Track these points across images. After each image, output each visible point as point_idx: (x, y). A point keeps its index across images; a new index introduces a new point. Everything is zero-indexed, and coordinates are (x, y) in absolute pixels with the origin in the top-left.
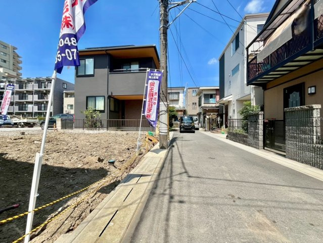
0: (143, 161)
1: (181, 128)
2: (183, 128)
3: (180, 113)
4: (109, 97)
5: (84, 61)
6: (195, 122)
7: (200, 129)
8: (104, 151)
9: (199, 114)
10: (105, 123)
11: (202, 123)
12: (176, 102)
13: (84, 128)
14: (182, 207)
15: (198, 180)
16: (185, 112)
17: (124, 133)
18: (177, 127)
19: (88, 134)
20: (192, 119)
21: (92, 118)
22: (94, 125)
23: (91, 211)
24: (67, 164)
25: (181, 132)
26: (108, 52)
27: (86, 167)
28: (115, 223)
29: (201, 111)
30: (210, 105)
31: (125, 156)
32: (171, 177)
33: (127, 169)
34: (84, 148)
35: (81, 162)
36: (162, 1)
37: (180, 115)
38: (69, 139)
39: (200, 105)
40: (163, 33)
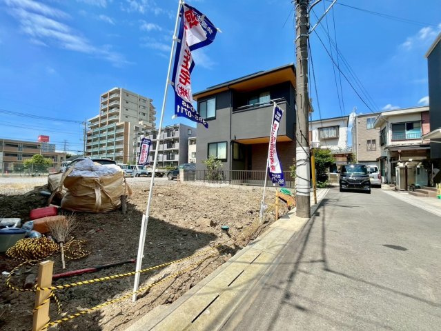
0: (266, 232)
1: (341, 184)
2: (346, 184)
3: (340, 159)
4: (233, 142)
5: (205, 103)
6: (370, 175)
7: (384, 187)
8: (221, 211)
9: (382, 160)
10: (227, 174)
11: (389, 175)
12: (332, 142)
13: (204, 180)
14: (309, 324)
15: (354, 284)
16: (350, 157)
17: (250, 188)
18: (336, 181)
19: (209, 188)
20: (363, 169)
21: (213, 168)
22: (215, 177)
23: (191, 287)
24: (181, 224)
25: (342, 190)
26: (231, 87)
27: (197, 230)
28: (211, 312)
29: (386, 154)
30: (407, 143)
31: (245, 221)
32: (297, 263)
33: (244, 240)
34: (201, 206)
35: (193, 223)
36: (298, 2)
37: (340, 162)
38: (188, 194)
39: (383, 143)
40: (301, 46)
